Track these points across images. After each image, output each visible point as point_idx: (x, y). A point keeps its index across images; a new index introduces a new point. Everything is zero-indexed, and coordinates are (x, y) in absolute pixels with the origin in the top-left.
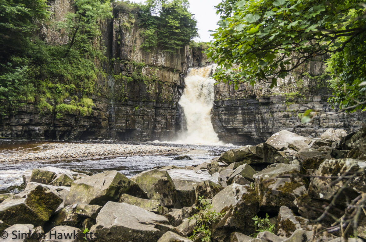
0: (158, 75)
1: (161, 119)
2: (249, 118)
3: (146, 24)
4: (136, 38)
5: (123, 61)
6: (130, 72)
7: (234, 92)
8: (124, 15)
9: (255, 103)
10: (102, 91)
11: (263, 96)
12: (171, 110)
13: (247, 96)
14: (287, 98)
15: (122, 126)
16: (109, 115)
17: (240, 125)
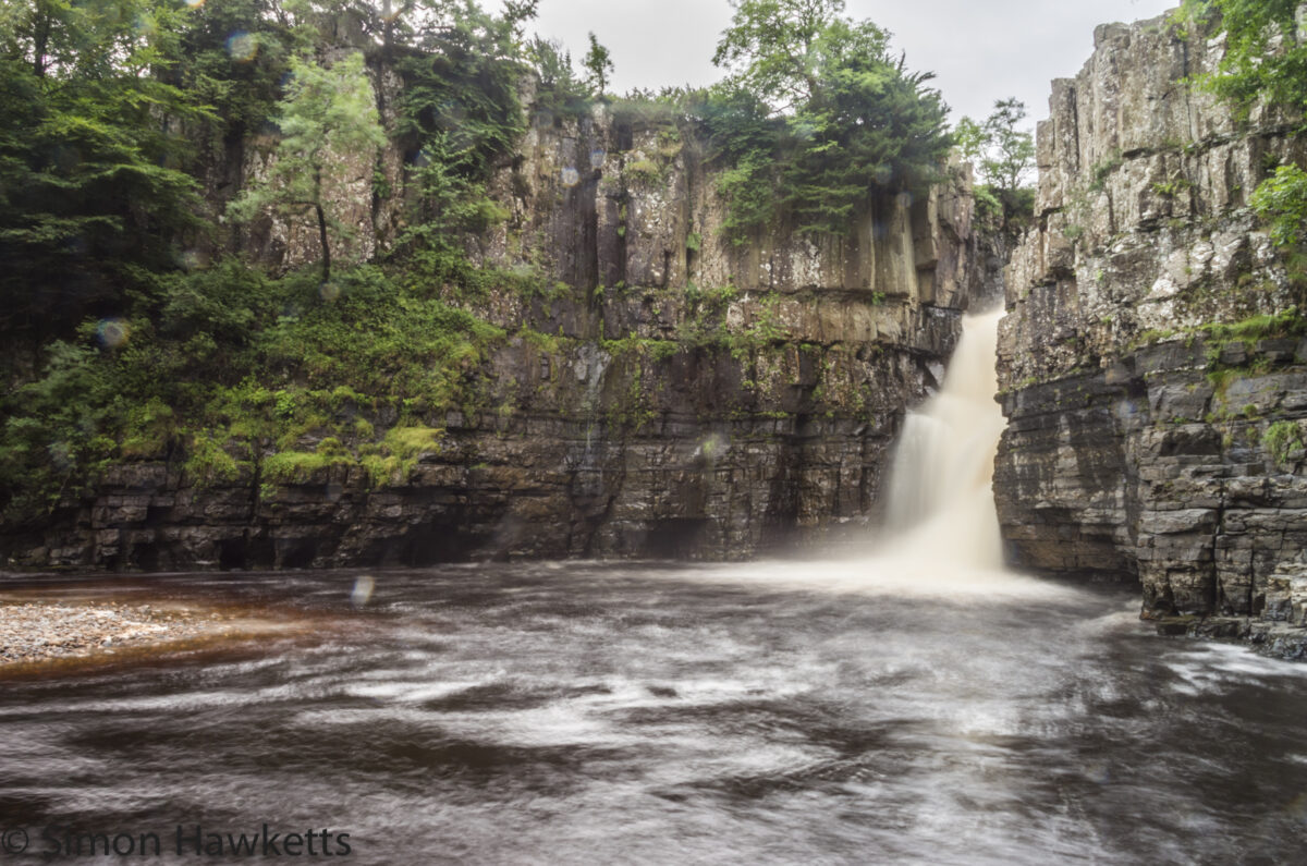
0: (794, 321)
1: (820, 480)
2: (1101, 460)
3: (731, 152)
4: (706, 207)
5: (637, 291)
6: (664, 322)
10: (529, 398)
11: (1118, 352)
12: (864, 443)
13: (1085, 359)
14: (1215, 346)
15: (636, 510)
16: (569, 477)
17: (1073, 493)
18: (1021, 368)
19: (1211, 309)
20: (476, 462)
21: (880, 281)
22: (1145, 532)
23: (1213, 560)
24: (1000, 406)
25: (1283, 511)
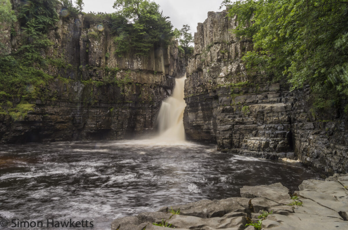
1: (141, 119)
2: (208, 114)
3: (117, 32)
5: (92, 68)
7: (195, 87)
8: (94, 25)
10: (61, 96)
11: (212, 89)
12: (152, 109)
13: (205, 90)
14: (233, 89)
15: (92, 127)
16: (73, 118)
17: (201, 122)
18: (190, 92)
19: (232, 80)
20: (45, 114)
21: (156, 69)
22: (218, 130)
23: (232, 136)
24: (185, 101)
25: (246, 125)
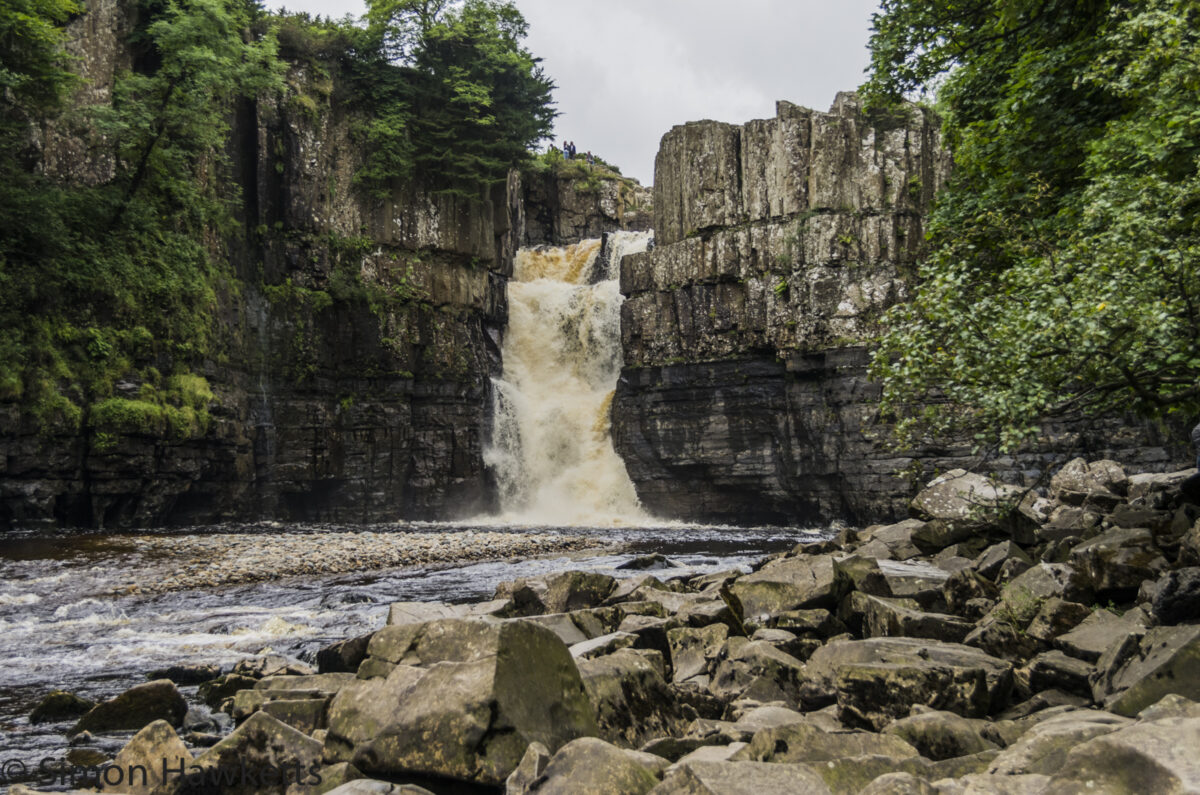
0: (417, 279)
2: (752, 426)
3: (371, 98)
4: (335, 149)
5: (297, 236)
6: (321, 271)
7: (693, 335)
9: (772, 372)
11: (803, 349)
12: (468, 406)
13: (742, 348)
15: (299, 470)
17: (719, 452)
19: (877, 327)
21: (481, 248)
